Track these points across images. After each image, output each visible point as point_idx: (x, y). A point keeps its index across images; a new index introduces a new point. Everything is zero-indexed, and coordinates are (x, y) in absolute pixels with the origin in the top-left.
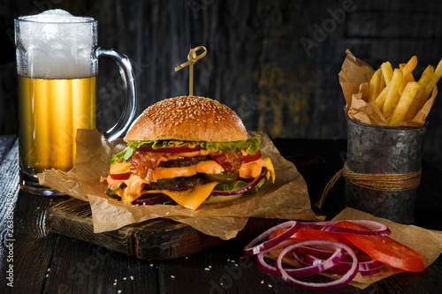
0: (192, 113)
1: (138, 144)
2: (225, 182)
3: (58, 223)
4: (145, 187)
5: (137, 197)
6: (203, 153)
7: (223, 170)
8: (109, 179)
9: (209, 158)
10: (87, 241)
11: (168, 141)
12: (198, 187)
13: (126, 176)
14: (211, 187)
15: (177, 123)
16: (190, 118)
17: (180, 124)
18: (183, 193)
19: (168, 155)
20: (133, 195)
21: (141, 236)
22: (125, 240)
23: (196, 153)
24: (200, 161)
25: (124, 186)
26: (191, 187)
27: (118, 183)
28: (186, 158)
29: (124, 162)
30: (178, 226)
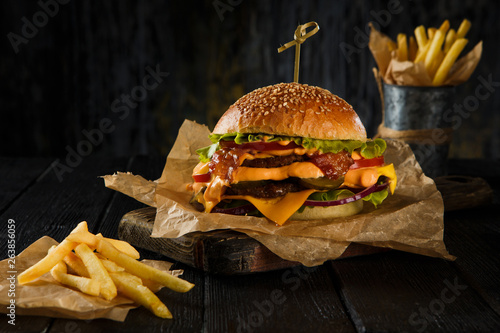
0: (288, 101)
2: (323, 189)
3: (128, 231)
5: (217, 202)
6: (298, 151)
7: (322, 175)
9: (306, 158)
11: (255, 134)
14: (304, 196)
15: (267, 113)
16: (284, 107)
18: (270, 202)
19: (255, 152)
22: (191, 248)
23: (289, 152)
24: (295, 161)
26: (280, 195)
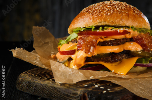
0: (119, 7)
1: (81, 29)
2: (144, 57)
3: (25, 85)
4: (87, 59)
5: (81, 67)
6: (128, 36)
7: (142, 49)
8: (58, 55)
9: (132, 40)
10: (47, 97)
11: (103, 27)
12: (125, 60)
13: (73, 52)
14: (134, 60)
15: (109, 14)
16: (118, 11)
17: (111, 14)
18: (114, 64)
19: (103, 37)
20: (78, 65)
21: (91, 95)
22: (78, 97)
23: (122, 37)
24: (127, 42)
25: (70, 59)
26: (119, 60)
27: (66, 57)
28: (116, 39)
29: (70, 43)
30: (117, 89)
